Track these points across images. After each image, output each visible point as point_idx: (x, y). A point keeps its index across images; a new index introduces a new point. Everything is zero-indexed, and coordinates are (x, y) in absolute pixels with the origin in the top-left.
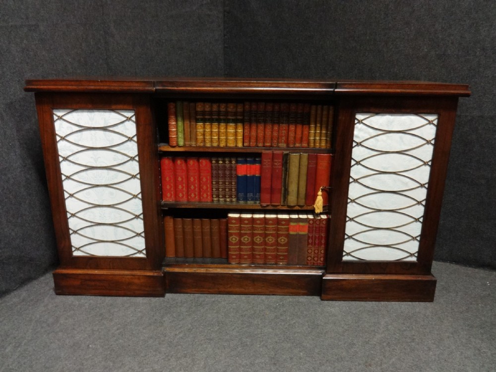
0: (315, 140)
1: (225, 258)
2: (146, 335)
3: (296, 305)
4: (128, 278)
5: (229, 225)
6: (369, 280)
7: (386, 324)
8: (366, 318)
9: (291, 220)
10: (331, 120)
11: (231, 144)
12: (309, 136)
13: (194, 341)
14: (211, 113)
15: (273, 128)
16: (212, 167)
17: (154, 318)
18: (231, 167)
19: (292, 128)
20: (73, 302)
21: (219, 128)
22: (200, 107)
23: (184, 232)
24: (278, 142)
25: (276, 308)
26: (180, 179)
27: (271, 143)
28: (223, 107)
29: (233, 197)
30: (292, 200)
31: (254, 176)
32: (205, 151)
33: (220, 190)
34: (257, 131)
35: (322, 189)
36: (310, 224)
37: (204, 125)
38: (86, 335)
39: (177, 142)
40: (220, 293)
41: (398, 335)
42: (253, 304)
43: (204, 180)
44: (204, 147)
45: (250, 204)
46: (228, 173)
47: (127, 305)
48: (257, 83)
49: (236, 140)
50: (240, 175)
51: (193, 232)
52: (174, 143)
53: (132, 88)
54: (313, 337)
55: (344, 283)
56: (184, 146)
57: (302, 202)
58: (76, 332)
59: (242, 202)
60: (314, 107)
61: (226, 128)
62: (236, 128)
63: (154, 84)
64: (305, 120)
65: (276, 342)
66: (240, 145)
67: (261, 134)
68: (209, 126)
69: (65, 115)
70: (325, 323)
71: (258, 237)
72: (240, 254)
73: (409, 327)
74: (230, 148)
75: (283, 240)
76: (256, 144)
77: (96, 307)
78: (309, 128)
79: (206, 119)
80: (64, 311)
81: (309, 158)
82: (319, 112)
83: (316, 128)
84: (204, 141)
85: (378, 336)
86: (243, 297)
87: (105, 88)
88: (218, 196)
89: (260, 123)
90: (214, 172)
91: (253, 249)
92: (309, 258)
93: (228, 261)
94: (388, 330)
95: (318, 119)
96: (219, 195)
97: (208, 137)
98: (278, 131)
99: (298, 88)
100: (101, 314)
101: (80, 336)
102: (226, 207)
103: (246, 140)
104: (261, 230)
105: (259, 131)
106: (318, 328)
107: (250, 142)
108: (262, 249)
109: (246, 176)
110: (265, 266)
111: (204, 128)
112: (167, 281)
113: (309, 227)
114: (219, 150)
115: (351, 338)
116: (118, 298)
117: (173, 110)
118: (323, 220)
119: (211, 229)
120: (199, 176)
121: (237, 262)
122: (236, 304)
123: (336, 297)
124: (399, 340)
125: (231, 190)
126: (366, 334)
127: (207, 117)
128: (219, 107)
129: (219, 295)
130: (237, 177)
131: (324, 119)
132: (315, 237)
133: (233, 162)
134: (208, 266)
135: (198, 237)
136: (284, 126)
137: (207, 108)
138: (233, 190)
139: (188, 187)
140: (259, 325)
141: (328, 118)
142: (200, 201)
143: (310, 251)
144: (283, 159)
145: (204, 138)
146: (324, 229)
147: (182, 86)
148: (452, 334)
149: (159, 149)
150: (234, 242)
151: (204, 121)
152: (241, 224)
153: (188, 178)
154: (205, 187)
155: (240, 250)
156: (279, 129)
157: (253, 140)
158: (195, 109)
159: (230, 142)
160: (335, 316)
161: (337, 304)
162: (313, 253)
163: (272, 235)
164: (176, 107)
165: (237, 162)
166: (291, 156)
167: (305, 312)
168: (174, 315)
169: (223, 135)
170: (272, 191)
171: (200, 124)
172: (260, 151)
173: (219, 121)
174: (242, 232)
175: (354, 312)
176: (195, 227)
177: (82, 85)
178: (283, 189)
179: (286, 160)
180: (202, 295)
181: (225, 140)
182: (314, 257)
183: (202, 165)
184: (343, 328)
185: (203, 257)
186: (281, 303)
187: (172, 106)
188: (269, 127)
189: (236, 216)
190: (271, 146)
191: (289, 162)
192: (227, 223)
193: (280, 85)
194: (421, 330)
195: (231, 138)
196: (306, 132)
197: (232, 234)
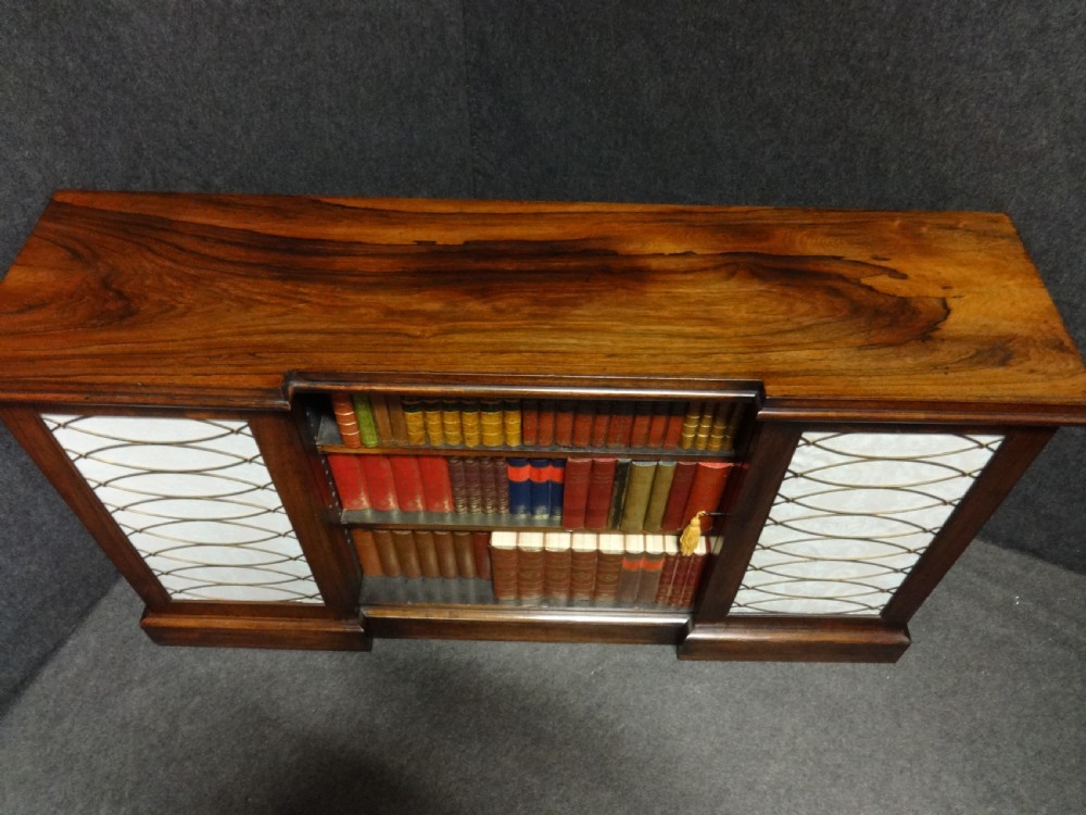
0: (695, 438)
3: (629, 675)
7: (793, 734)
8: (758, 714)
9: (627, 555)
11: (493, 443)
12: (683, 429)
15: (594, 422)
16: (449, 468)
18: (495, 469)
19: (643, 421)
20: (193, 668)
21: (461, 419)
23: (397, 548)
24: (607, 441)
27: (591, 442)
29: (501, 508)
30: (632, 525)
31: (547, 483)
32: (430, 454)
33: (472, 498)
34: (555, 424)
35: (701, 516)
36: (667, 561)
37: (425, 415)
39: (362, 441)
44: (428, 447)
46: (489, 476)
49: (504, 436)
50: (516, 480)
52: (355, 444)
56: (379, 446)
57: (654, 527)
59: (520, 517)
61: (480, 417)
62: (504, 419)
66: (514, 443)
67: (565, 429)
68: (437, 416)
69: (73, 421)
70: (680, 731)
71: (558, 572)
72: (519, 590)
73: (834, 742)
74: (490, 449)
75: (609, 577)
76: (554, 442)
78: (685, 421)
81: (678, 469)
83: (700, 420)
84: (427, 438)
85: (774, 768)
88: (467, 505)
89: (563, 411)
90: (457, 474)
91: (546, 584)
92: (662, 598)
95: (709, 408)
97: (435, 433)
98: (609, 426)
102: (486, 529)
103: (530, 437)
105: (561, 424)
107: (538, 438)
108: (565, 585)
109: (530, 483)
110: (571, 609)
111: (425, 419)
113: (665, 564)
114: (465, 453)
119: (455, 544)
121: (514, 599)
123: (707, 657)
125: (495, 499)
130: (511, 483)
132: (677, 575)
133: (500, 463)
136: (623, 419)
138: (501, 499)
142: (427, 511)
143: (663, 590)
144: (616, 472)
145: (427, 434)
146: (697, 568)
147: (358, 382)
149: (321, 449)
150: (504, 578)
151: (424, 409)
152: (519, 557)
155: (519, 585)
156: (610, 423)
157: (546, 436)
159: (491, 440)
160: (701, 709)
162: (670, 592)
163: (587, 571)
165: (508, 463)
166: (636, 466)
169: (471, 429)
170: (588, 512)
171: (414, 414)
172: (561, 457)
173: (460, 409)
174: (523, 567)
175: (738, 697)
178: (613, 509)
179: (622, 472)
180: (444, 643)
181: (477, 438)
182: (671, 597)
184: (712, 744)
186: (600, 668)
188: (585, 418)
191: (631, 475)
195: (493, 434)
196: (675, 427)
197: (500, 569)
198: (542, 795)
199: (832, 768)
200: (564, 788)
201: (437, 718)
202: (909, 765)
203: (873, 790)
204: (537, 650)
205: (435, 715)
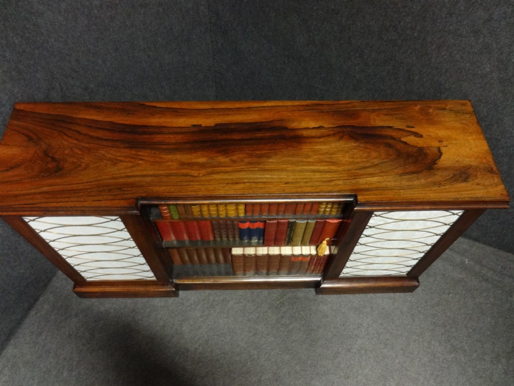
0: (325, 211)
11: (232, 215)
12: (318, 208)
16: (212, 224)
18: (233, 224)
21: (217, 207)
24: (284, 213)
26: (178, 230)
29: (236, 238)
30: (296, 244)
31: (257, 229)
34: (261, 208)
37: (201, 206)
39: (172, 217)
43: (205, 230)
46: (229, 227)
47: (148, 310)
49: (237, 212)
50: (242, 228)
54: (308, 346)
56: (180, 219)
62: (237, 206)
65: (278, 354)
66: (242, 215)
68: (206, 207)
69: (37, 219)
70: (318, 327)
73: (385, 329)
81: (317, 224)
83: (327, 204)
85: (359, 342)
88: (220, 237)
90: (215, 227)
91: (257, 267)
92: (309, 270)
97: (205, 213)
103: (249, 213)
104: (265, 260)
107: (253, 213)
108: (265, 267)
110: (268, 276)
113: (311, 258)
119: (215, 252)
120: (199, 229)
121: (243, 276)
122: (242, 303)
123: (329, 293)
125: (233, 235)
133: (235, 222)
134: (215, 277)
138: (236, 234)
139: (188, 234)
140: (263, 332)
142: (202, 240)
143: (310, 267)
144: (289, 225)
145: (202, 214)
150: (239, 266)
154: (206, 234)
155: (244, 268)
157: (256, 212)
160: (327, 317)
166: (298, 224)
168: (191, 322)
169: (222, 211)
170: (276, 240)
171: (196, 206)
174: (246, 262)
175: (343, 311)
176: (198, 252)
178: (287, 238)
179: (292, 225)
181: (224, 214)
182: (313, 270)
184: (332, 332)
186: (282, 300)
191: (296, 226)
194: (395, 331)
195: (232, 212)
196: (315, 207)
197: (236, 263)
198: (258, 358)
199: (384, 340)
200: (268, 355)
201: (210, 326)
202: (418, 338)
203: (402, 349)
204: (253, 293)
205: (209, 325)
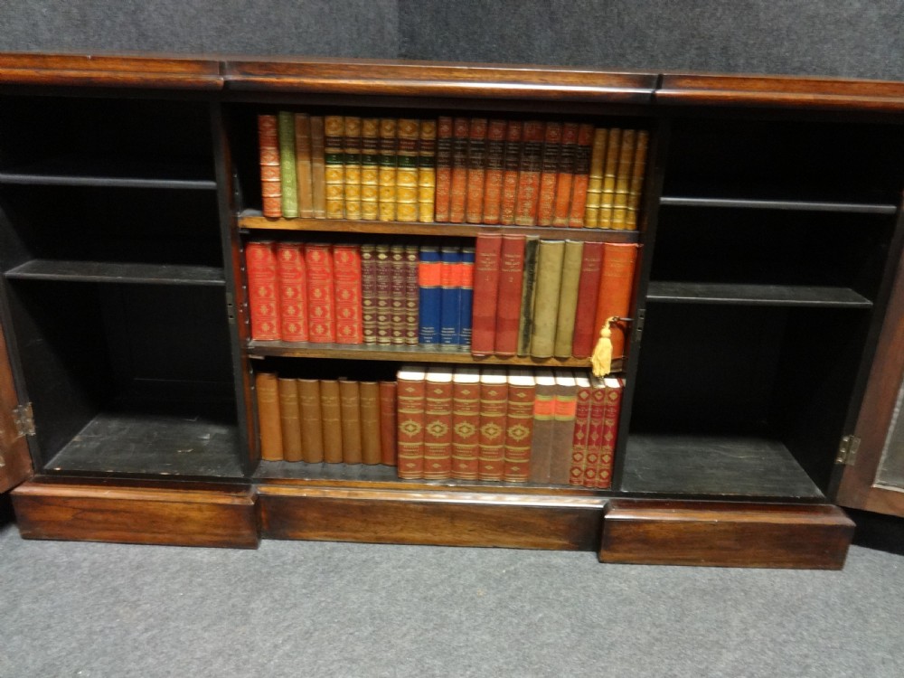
0: (599, 210)
1: (391, 464)
2: (210, 647)
3: (545, 574)
4: (177, 509)
5: (401, 398)
6: (706, 524)
7: (743, 626)
8: (698, 608)
9: (537, 389)
10: (639, 163)
11: (407, 216)
12: (586, 200)
13: (315, 662)
14: (360, 142)
15: (503, 182)
16: (362, 266)
17: (230, 603)
18: (406, 268)
19: (549, 180)
20: (55, 557)
21: (378, 177)
22: (334, 126)
23: (300, 408)
24: (515, 214)
25: (499, 581)
26: (290, 292)
27: (500, 216)
28: (388, 127)
29: (411, 334)
30: (543, 345)
31: (457, 291)
32: (346, 230)
33: (381, 318)
34: (467, 187)
35: (611, 323)
36: (580, 398)
37: (345, 169)
38: (74, 645)
39: (282, 207)
40: (380, 541)
41: (771, 653)
42: (452, 568)
43: (345, 295)
44: (345, 221)
45: (449, 351)
46: (398, 280)
47: (173, 568)
48: (470, 71)
49: (418, 205)
50: (425, 286)
51: (321, 409)
52: (275, 212)
53: (168, 76)
54: (584, 658)
55: (652, 527)
56: (298, 218)
57: (565, 350)
58: (52, 635)
59: (429, 347)
60: (601, 133)
61: (396, 178)
62: (418, 178)
63: (221, 68)
64: (578, 163)
65: (500, 670)
66: (427, 218)
67: (476, 194)
68: (356, 172)
70: (610, 621)
71: (465, 424)
72: (425, 460)
73: (793, 634)
74: (404, 224)
75: (519, 432)
76: (465, 217)
77: (105, 572)
78: (588, 184)
79: (348, 155)
80: (34, 579)
81: (586, 251)
82: (613, 144)
83: (603, 181)
84: (344, 206)
85: (728, 657)
86: (430, 552)
87: (104, 74)
88: (376, 332)
89: (474, 167)
90: (368, 278)
91: (453, 450)
92: (576, 472)
93: (397, 473)
94: (748, 641)
95: (611, 161)
96: (378, 330)
97: (353, 198)
98: (517, 188)
99: (566, 84)
100: (115, 590)
101: (60, 645)
102: (394, 358)
103: (442, 208)
104: (471, 409)
105: (472, 187)
106: (592, 633)
107: (450, 210)
108: (474, 450)
109: (439, 291)
110: (479, 485)
111: (345, 176)
112: (263, 515)
113: (579, 406)
114: (380, 230)
115: (666, 661)
116: (157, 548)
117: (270, 133)
118: (610, 392)
119: (360, 402)
120: (334, 285)
121: (417, 476)
122: (413, 568)
123: (631, 555)
124: (774, 668)
125: (404, 318)
126: (701, 651)
127: (351, 151)
128: (379, 127)
129: (378, 546)
130: (421, 292)
131: (625, 162)
132: (592, 426)
133: (412, 257)
134: (353, 485)
135: (333, 420)
136: (530, 177)
137: (351, 129)
138: (411, 319)
139: (309, 311)
140: (461, 623)
141: (633, 159)
142: (336, 341)
143: (578, 457)
144: (525, 254)
145: (345, 201)
146: (612, 410)
147: (289, 75)
148: (891, 653)
149: (241, 223)
150: (411, 434)
151: (344, 159)
152: (426, 395)
153: (308, 292)
154: (346, 313)
155: (424, 450)
156: (518, 182)
157: (457, 207)
158: (323, 130)
159: (405, 211)
160: (631, 603)
161: (633, 572)
162: (585, 460)
163: (495, 420)
164: (277, 126)
165: (420, 257)
166: (545, 246)
167: (563, 592)
168: (276, 594)
169: (387, 194)
170: (497, 325)
171: (335, 168)
172: (471, 234)
173: (378, 160)
174: (430, 413)
175: (672, 594)
176: (324, 398)
177: (47, 69)
178: (523, 319)
179: (531, 254)
180: (340, 545)
181: (391, 206)
182: (587, 470)
183: (341, 262)
184: (649, 633)
185: (344, 460)
186: (513, 568)
187: (267, 123)
188: (495, 177)
189: (417, 376)
190: (500, 223)
191: (539, 259)
192: (396, 392)
193: (524, 77)
194: (821, 641)
195: (407, 201)
196: (579, 192)
197: (406, 417)
